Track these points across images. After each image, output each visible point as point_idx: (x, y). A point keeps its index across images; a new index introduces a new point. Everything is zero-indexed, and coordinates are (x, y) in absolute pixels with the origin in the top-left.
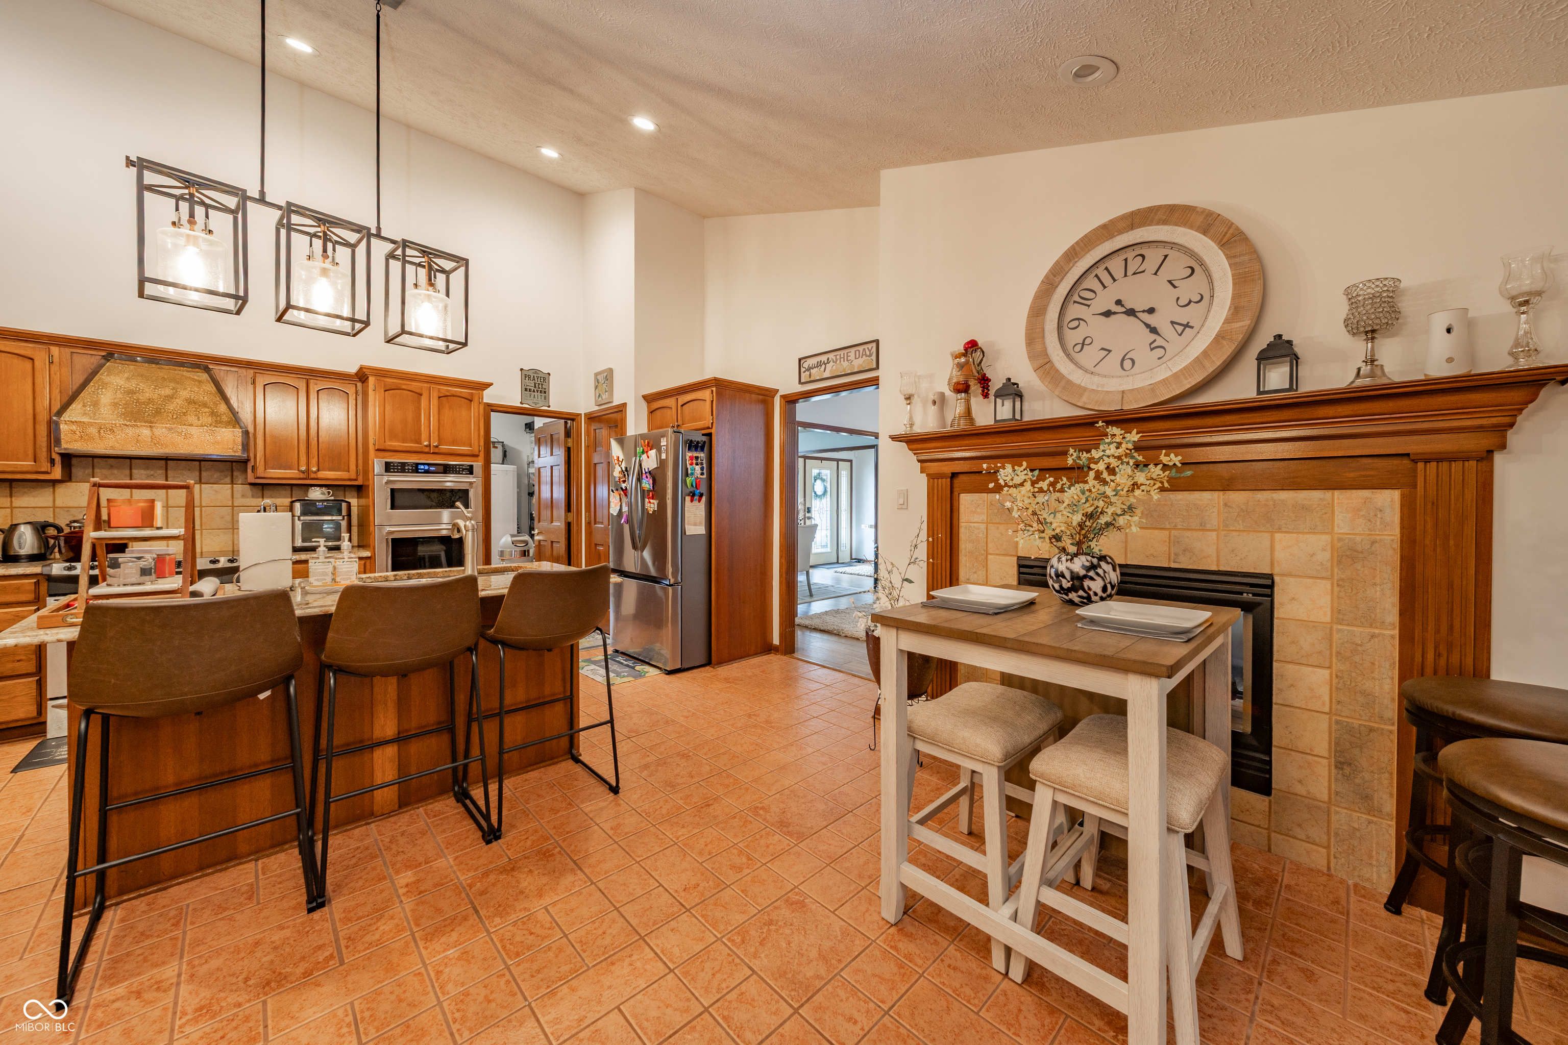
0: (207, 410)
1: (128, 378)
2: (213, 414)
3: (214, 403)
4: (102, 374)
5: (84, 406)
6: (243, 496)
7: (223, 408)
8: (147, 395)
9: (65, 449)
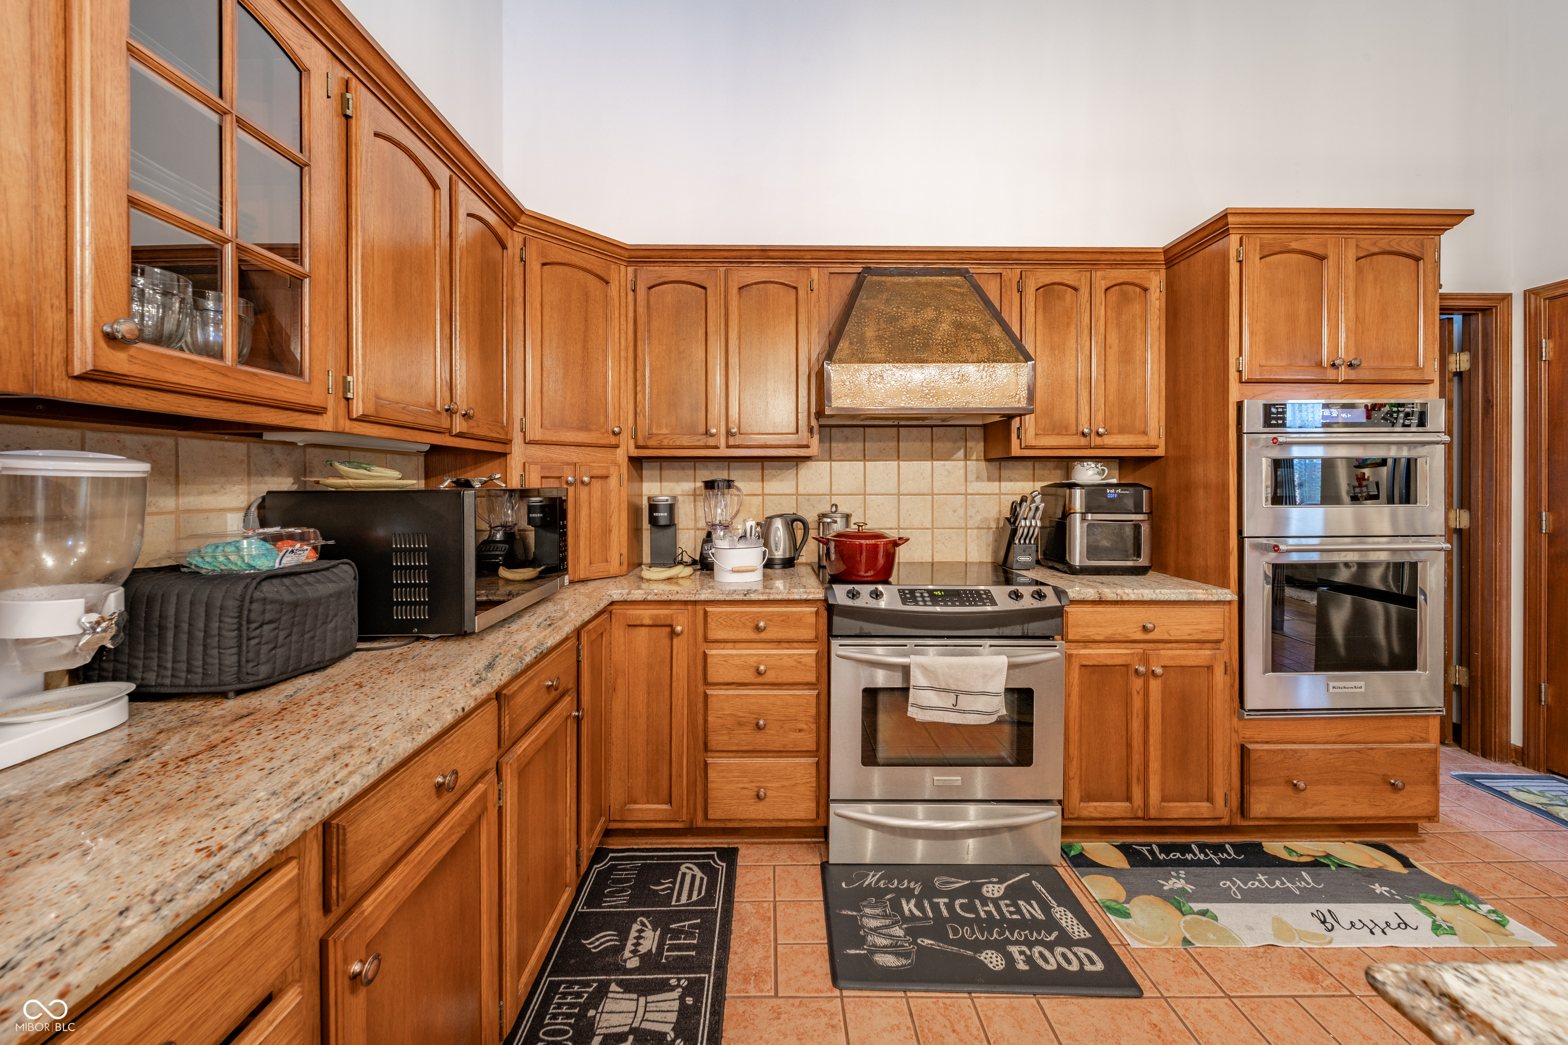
0: (979, 336)
1: (887, 300)
2: (987, 340)
3: (985, 324)
4: (861, 298)
5: (851, 343)
6: (978, 478)
7: (996, 331)
8: (910, 320)
9: (837, 408)
